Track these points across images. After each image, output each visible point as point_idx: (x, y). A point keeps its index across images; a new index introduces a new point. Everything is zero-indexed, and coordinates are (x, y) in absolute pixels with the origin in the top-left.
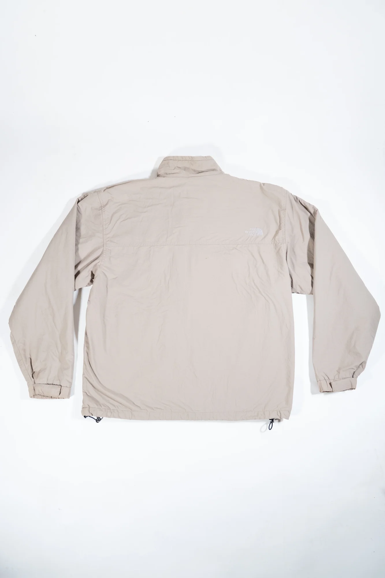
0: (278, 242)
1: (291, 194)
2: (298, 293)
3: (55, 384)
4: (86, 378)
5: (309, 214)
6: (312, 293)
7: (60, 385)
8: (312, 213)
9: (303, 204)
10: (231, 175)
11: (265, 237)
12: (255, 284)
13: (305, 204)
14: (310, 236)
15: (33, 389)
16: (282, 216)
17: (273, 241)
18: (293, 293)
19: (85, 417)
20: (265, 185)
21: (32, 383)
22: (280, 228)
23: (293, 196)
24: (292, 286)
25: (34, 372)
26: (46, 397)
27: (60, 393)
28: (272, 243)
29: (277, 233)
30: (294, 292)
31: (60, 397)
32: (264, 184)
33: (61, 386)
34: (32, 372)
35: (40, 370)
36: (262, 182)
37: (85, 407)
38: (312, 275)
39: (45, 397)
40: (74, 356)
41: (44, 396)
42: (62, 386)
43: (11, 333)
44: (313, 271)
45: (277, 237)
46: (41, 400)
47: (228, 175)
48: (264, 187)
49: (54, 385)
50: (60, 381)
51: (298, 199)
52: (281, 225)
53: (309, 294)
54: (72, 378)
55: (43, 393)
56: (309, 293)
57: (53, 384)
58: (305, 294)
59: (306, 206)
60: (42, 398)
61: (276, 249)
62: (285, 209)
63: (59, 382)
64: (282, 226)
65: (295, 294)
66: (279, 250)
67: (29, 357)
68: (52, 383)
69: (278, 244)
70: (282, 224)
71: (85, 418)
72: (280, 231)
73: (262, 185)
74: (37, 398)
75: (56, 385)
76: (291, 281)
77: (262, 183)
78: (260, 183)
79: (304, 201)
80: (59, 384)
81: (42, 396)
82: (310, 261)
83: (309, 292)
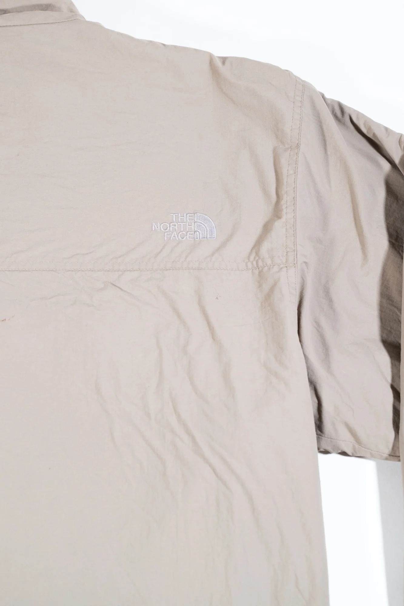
0: (269, 262)
1: (323, 96)
2: (344, 454)
5: (387, 166)
6: (394, 455)
8: (397, 160)
9: (364, 130)
10: (107, 25)
11: (223, 245)
12: (178, 416)
13: (369, 129)
14: (390, 241)
16: (285, 170)
17: (252, 258)
18: (326, 452)
20: (227, 63)
22: (277, 213)
23: (329, 102)
24: (319, 426)
28: (247, 265)
29: (267, 228)
30: (329, 449)
32: (224, 60)
36: (218, 52)
38: (396, 386)
44: (399, 371)
45: (265, 247)
47: (96, 27)
48: (224, 70)
51: (347, 111)
52: (283, 202)
53: (386, 459)
56: (386, 455)
58: (372, 457)
59: (374, 135)
61: (260, 286)
62: (298, 146)
64: (284, 207)
65: (334, 457)
66: (272, 289)
69: (269, 269)
70: (286, 199)
72: (278, 224)
73: (219, 64)
76: (316, 405)
77: (219, 57)
78: (211, 57)
79: (367, 121)
82: (390, 332)
83: (387, 449)
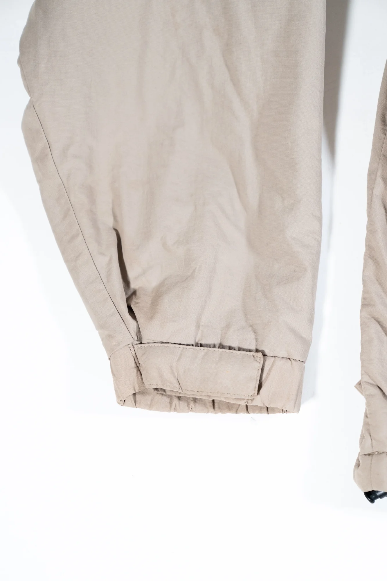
3: (233, 345)
4: (379, 322)
7: (257, 351)
15: (133, 365)
19: (371, 496)
21: (131, 338)
25: (134, 293)
26: (192, 404)
27: (260, 387)
31: (258, 401)
33: (264, 355)
34: (126, 294)
35: (161, 285)
37: (379, 453)
39: (183, 404)
40: (320, 219)
41: (179, 398)
42: (267, 352)
43: (31, 106)
46: (166, 413)
49: (230, 348)
50: (255, 332)
54: (311, 321)
55: (177, 385)
57: (221, 346)
60: (171, 407)
63: (252, 335)
67: (110, 222)
68: (217, 342)
71: (372, 501)
74: (150, 407)
75: (240, 349)
80: (253, 348)
81: (170, 397)
